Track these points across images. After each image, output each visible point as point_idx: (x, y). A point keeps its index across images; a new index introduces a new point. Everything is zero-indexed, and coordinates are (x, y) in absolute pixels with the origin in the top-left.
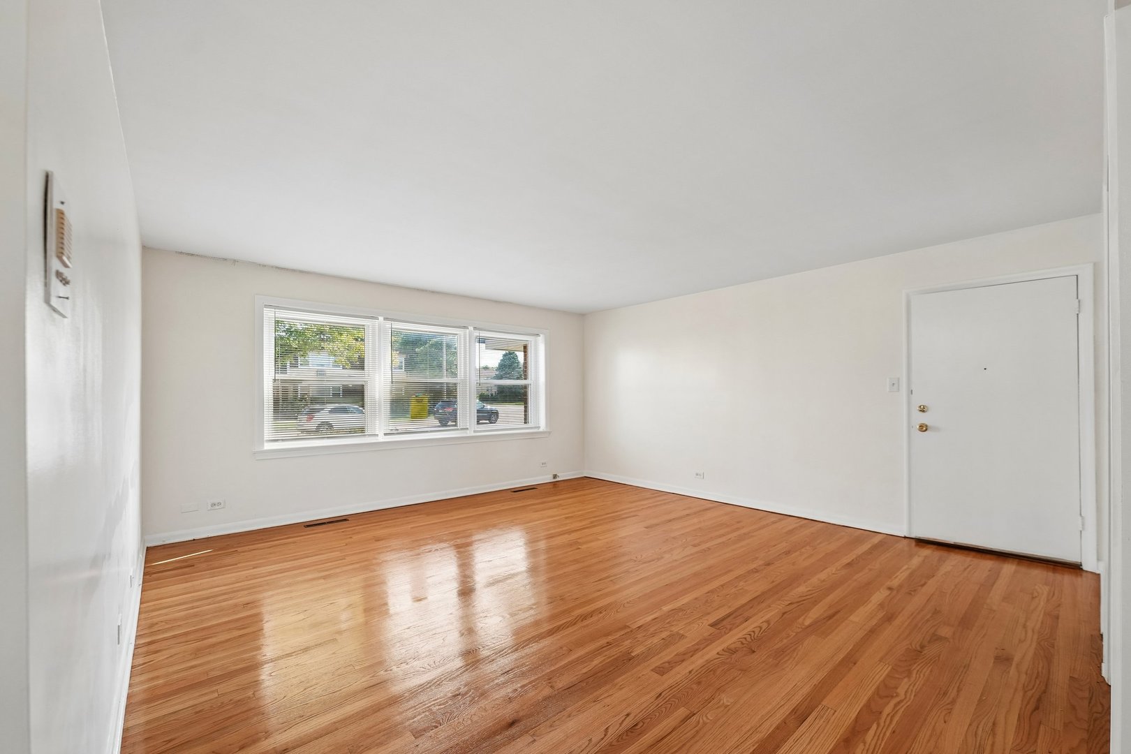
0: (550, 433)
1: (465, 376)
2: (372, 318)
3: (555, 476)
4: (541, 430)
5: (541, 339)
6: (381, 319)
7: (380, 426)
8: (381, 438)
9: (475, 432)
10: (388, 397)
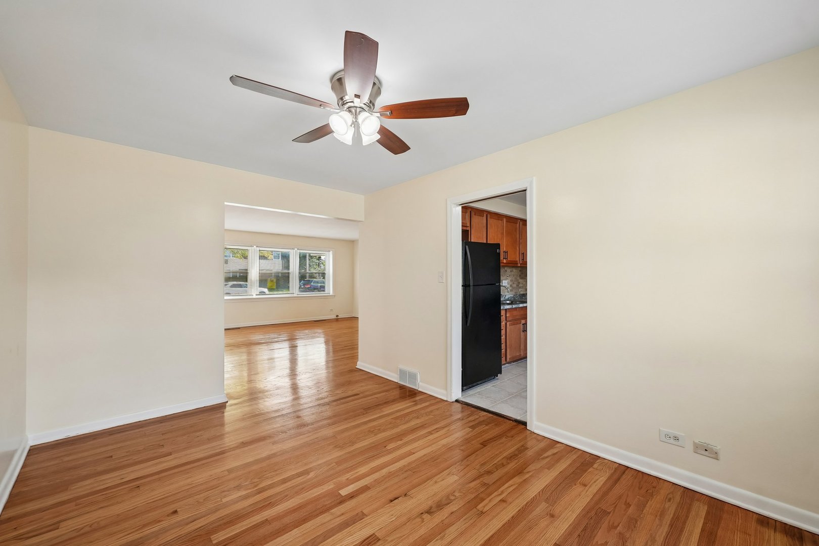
0: (334, 296)
1: (293, 270)
2: (251, 246)
3: (337, 316)
4: (331, 294)
5: (331, 253)
6: (255, 246)
7: (254, 291)
8: (255, 296)
9: (298, 295)
10: (258, 279)
